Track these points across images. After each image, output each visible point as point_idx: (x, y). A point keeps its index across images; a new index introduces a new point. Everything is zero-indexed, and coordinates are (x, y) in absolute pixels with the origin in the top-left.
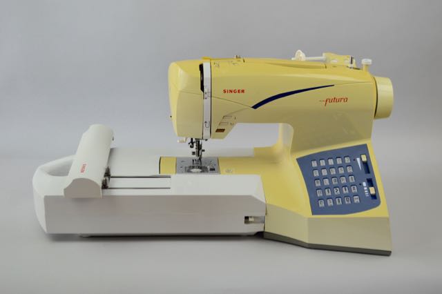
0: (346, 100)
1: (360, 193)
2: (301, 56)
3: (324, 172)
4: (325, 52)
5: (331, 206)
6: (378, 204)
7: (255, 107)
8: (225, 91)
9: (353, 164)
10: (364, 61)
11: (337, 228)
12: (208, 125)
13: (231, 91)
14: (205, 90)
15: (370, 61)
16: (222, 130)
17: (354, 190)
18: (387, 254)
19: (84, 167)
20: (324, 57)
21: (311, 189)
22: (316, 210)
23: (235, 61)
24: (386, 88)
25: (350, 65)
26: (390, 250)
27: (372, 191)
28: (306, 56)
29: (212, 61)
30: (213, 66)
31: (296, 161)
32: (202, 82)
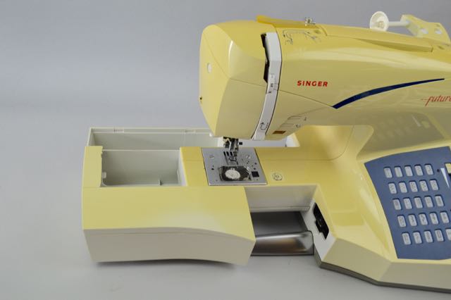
2: (381, 21)
7: (337, 106)
8: (299, 83)
12: (264, 127)
13: (308, 83)
16: (282, 132)
20: (404, 20)
21: (391, 215)
23: (311, 31)
28: (390, 20)
29: (280, 30)
30: (283, 40)
31: (364, 166)
32: (267, 65)
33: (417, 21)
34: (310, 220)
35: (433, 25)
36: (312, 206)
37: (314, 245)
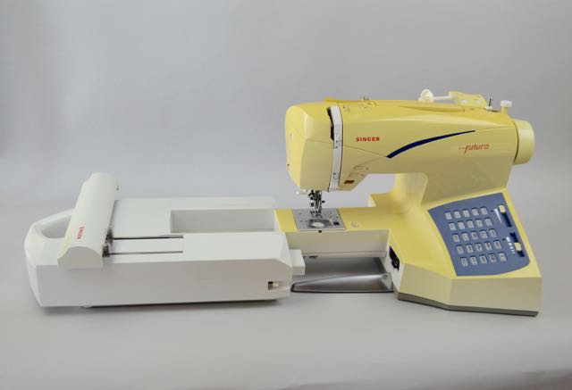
0: (487, 146)
1: (505, 251)
2: (428, 95)
3: (461, 226)
4: (452, 90)
5: (475, 266)
6: (527, 262)
7: (391, 156)
8: (358, 139)
9: (491, 216)
10: (504, 103)
11: (482, 289)
12: (336, 176)
13: (365, 139)
14: (336, 138)
15: (509, 103)
16: (351, 182)
17: (498, 247)
18: (533, 314)
19: (81, 231)
20: (451, 95)
21: (451, 246)
22: (460, 271)
23: (365, 104)
24: (527, 132)
25: (488, 108)
26: (536, 310)
28: (435, 96)
29: (341, 105)
30: (343, 110)
31: (428, 213)
32: (332, 128)
33: (459, 95)
34: (388, 263)
35: (474, 97)
36: (388, 250)
37: (392, 284)
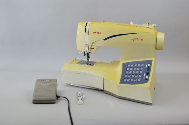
0: (142, 40)
3: (131, 69)
5: (128, 81)
6: (147, 82)
7: (105, 40)
8: (93, 33)
9: (144, 67)
13: (96, 33)
14: (86, 32)
15: (156, 25)
17: (140, 76)
18: (150, 104)
25: (147, 26)
27: (147, 77)
30: (91, 23)
